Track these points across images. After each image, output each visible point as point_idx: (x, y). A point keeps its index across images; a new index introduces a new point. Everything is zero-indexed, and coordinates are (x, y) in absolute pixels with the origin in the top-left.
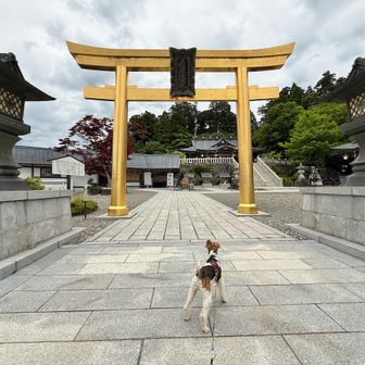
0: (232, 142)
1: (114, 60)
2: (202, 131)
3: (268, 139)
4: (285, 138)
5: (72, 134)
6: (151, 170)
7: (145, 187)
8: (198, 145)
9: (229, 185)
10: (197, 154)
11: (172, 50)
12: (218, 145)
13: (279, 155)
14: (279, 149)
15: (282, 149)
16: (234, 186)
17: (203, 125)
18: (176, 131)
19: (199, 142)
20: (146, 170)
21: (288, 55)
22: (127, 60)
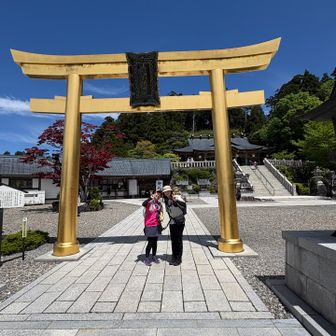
5: (40, 142)
6: (137, 178)
7: (131, 197)
13: (292, 155)
14: (292, 148)
15: (296, 148)
20: (130, 178)
22: (79, 67)
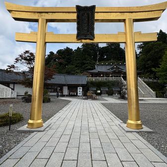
0: (121, 67)
1: (37, 14)
2: (101, 59)
3: (144, 65)
4: (156, 65)
5: (16, 62)
6: (68, 85)
8: (99, 69)
9: (119, 96)
10: (98, 74)
11: (78, 7)
12: (112, 69)
13: (152, 76)
14: (152, 72)
15: (154, 72)
16: (123, 97)
17: (102, 55)
18: (85, 59)
19: (99, 67)
20: (65, 85)
21: (164, 10)
22: (46, 14)
